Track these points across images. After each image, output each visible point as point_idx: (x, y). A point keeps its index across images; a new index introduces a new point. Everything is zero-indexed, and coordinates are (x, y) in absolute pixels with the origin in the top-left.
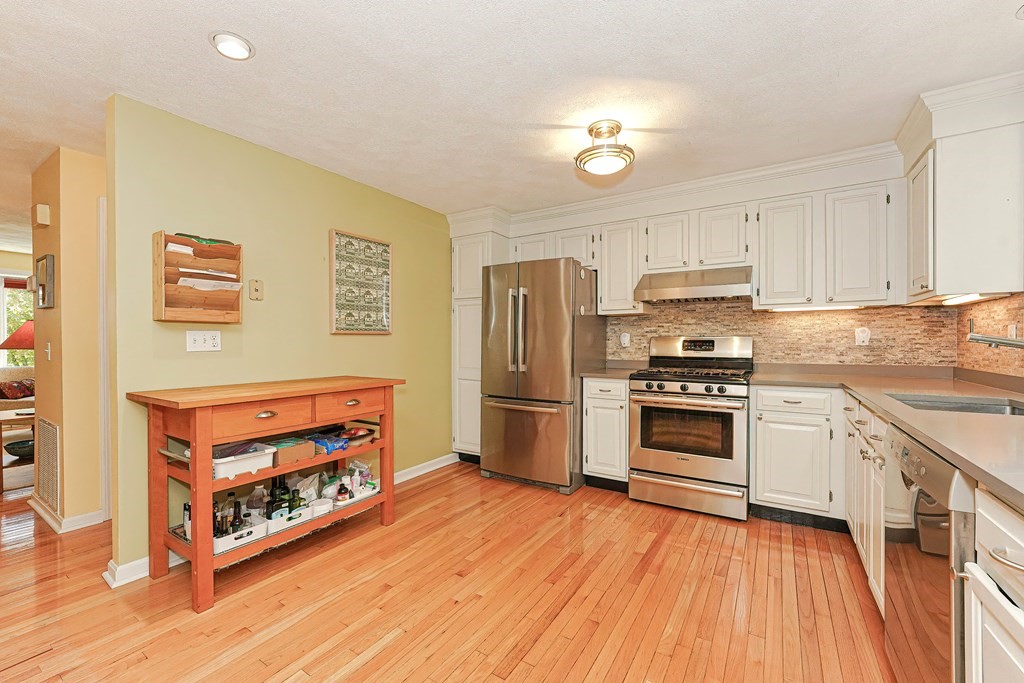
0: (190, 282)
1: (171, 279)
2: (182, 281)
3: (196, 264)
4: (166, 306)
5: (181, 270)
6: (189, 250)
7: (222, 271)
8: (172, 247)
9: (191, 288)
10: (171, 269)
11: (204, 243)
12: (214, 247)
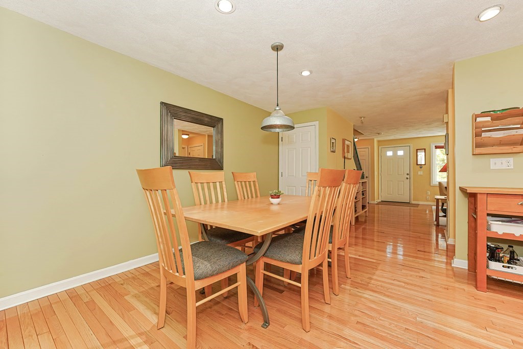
0: (488, 134)
1: (478, 135)
2: (484, 135)
3: (493, 125)
4: (476, 148)
5: (483, 129)
6: (489, 119)
7: (509, 125)
8: (479, 119)
9: (489, 137)
10: (478, 130)
11: (498, 112)
12: (505, 113)
